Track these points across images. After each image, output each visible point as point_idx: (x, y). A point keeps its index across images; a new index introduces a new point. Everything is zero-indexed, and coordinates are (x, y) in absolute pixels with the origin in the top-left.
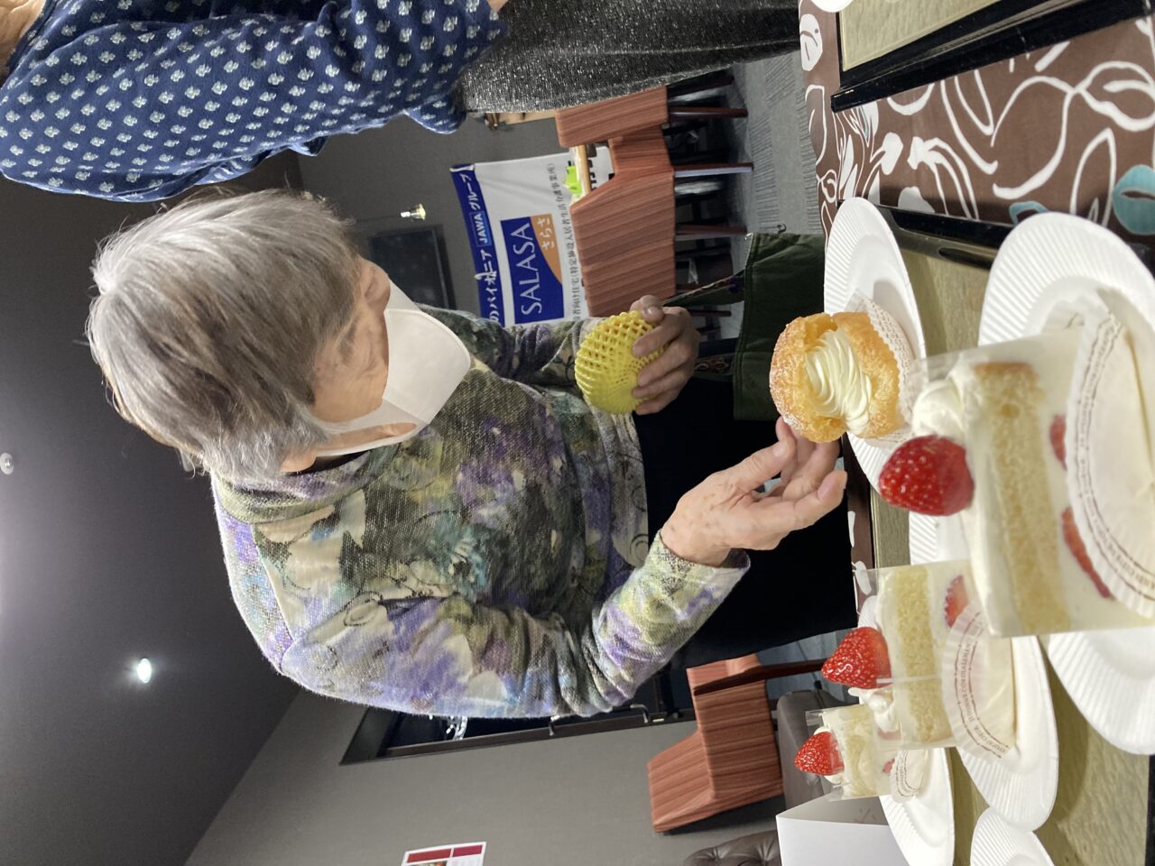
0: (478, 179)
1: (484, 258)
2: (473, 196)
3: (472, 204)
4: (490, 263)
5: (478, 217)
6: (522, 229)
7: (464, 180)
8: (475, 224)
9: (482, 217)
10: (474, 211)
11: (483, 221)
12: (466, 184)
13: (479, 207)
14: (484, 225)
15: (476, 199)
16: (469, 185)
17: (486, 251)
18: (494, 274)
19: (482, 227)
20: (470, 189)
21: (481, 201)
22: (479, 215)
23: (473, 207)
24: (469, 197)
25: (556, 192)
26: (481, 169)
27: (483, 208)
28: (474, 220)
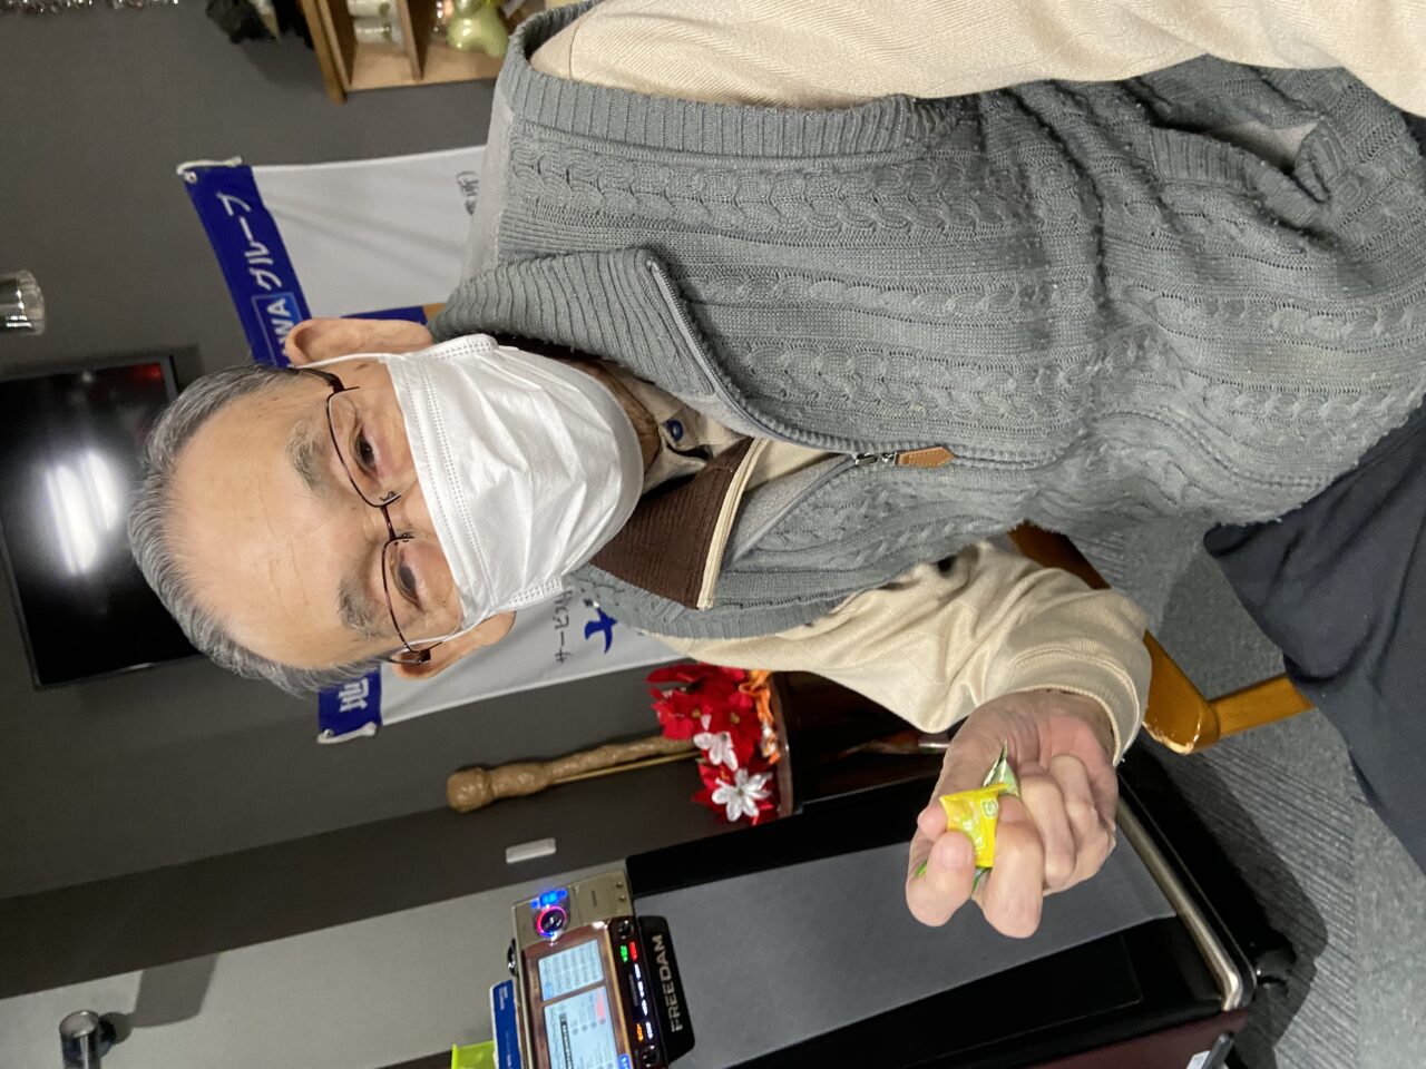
0: (267, 204)
2: (259, 253)
3: (258, 273)
7: (230, 212)
8: (271, 328)
9: (287, 307)
10: (263, 290)
12: (235, 220)
13: (278, 283)
15: (269, 261)
16: (243, 221)
20: (249, 235)
21: (282, 264)
22: (281, 303)
23: (261, 282)
24: (248, 254)
26: (276, 184)
27: (291, 284)
28: (268, 317)
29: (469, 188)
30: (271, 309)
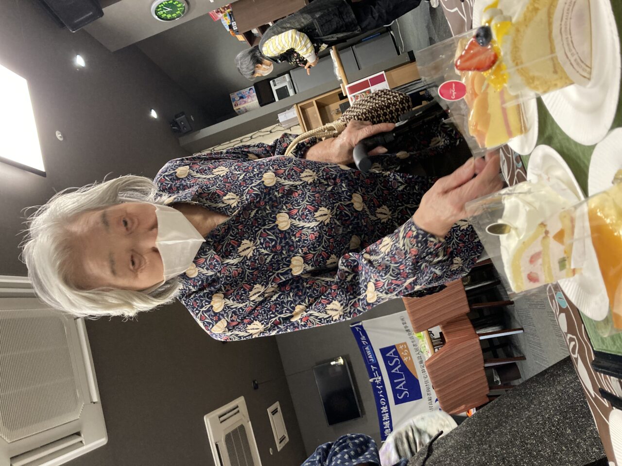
0: (365, 329)
1: (373, 370)
2: (363, 338)
3: (363, 342)
4: (376, 372)
5: (367, 348)
6: (391, 352)
7: (358, 330)
8: (366, 352)
9: (369, 348)
10: (364, 345)
11: (370, 350)
13: (367, 343)
14: (371, 352)
15: (365, 339)
16: (360, 332)
17: (374, 366)
18: (380, 378)
19: (370, 353)
20: (361, 334)
21: (368, 340)
22: (368, 347)
24: (361, 339)
25: (407, 331)
26: (366, 324)
27: (369, 343)
28: (366, 350)
29: (402, 320)
30: (366, 349)
